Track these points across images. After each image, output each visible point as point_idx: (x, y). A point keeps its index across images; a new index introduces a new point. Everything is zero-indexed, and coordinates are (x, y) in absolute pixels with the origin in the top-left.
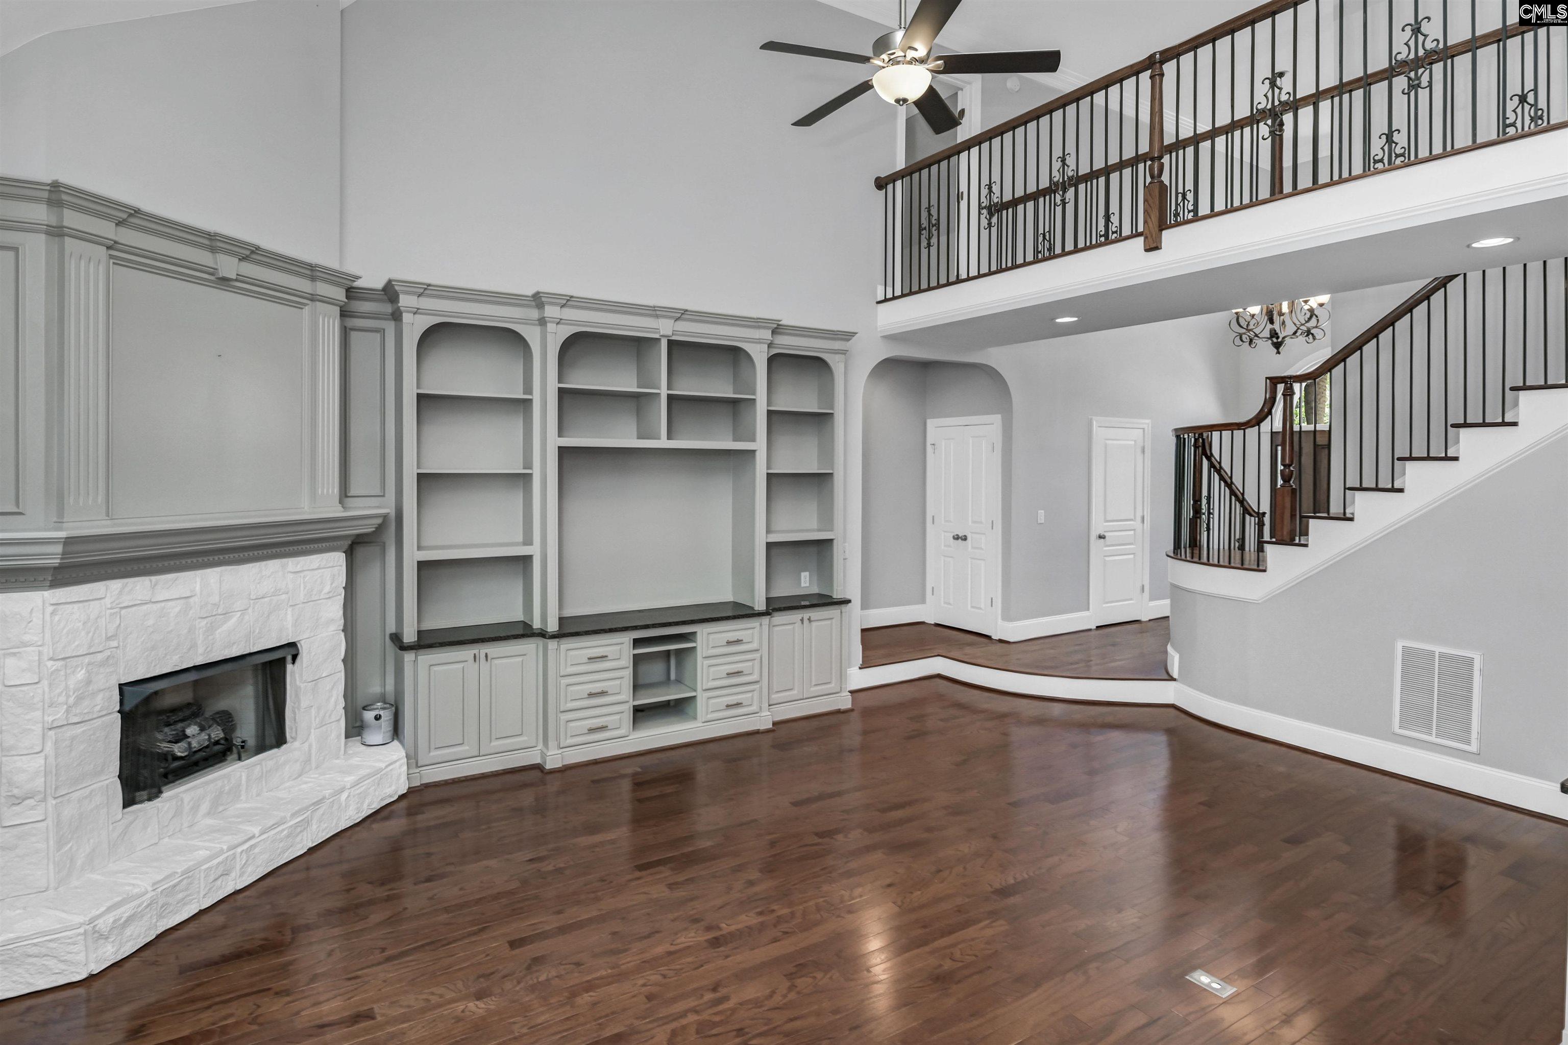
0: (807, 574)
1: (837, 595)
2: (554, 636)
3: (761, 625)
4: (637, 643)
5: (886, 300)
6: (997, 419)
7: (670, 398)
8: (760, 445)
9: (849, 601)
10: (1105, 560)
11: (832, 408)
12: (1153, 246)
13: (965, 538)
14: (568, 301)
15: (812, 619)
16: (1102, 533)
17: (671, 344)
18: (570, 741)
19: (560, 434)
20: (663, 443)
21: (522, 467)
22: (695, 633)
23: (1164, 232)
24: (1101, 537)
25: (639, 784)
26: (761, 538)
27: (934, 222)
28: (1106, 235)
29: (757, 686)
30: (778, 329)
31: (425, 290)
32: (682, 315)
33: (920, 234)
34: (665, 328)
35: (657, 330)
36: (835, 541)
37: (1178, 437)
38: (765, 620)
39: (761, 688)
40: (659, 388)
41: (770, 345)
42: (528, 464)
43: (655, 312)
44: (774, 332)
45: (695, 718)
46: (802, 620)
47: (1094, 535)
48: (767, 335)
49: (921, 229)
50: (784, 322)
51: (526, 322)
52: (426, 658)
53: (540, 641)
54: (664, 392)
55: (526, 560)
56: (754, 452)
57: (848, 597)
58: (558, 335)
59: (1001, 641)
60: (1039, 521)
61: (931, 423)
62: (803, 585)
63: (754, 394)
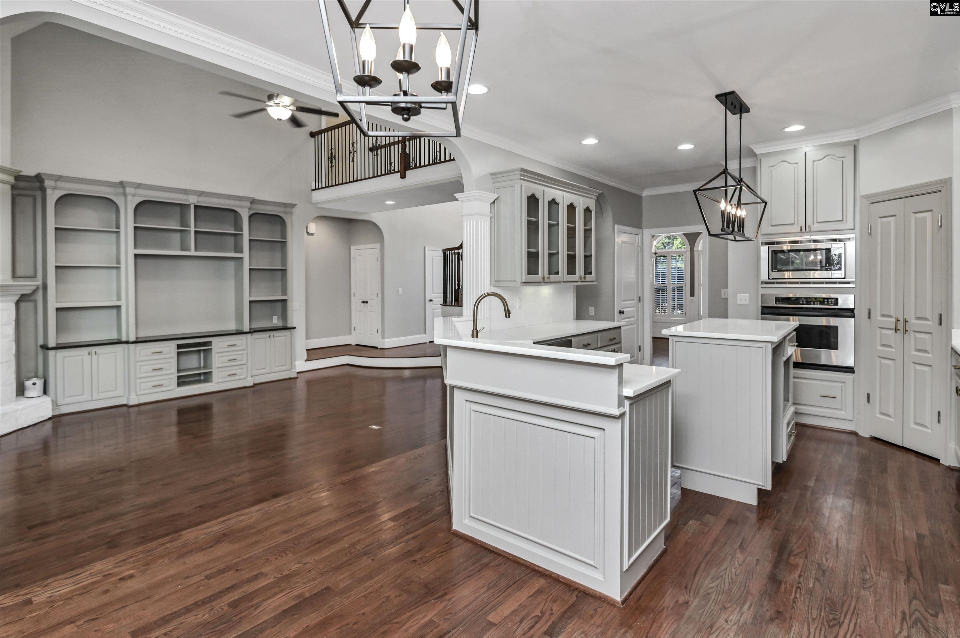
0: (276, 317)
1: (289, 325)
2: (133, 342)
3: (247, 338)
4: (179, 347)
5: (316, 189)
6: (378, 246)
7: (196, 232)
8: (246, 255)
9: (295, 328)
10: (433, 312)
11: (286, 239)
12: (403, 176)
13: (367, 302)
14: (139, 186)
15: (275, 336)
16: (432, 299)
17: (196, 207)
18: (142, 392)
19: (136, 247)
20: (193, 253)
21: (115, 263)
22: (211, 342)
23: (407, 172)
24: (431, 301)
25: (181, 412)
26: (247, 299)
27: (355, 150)
28: (390, 171)
29: (245, 366)
30: (253, 201)
31: (59, 178)
32: (202, 194)
33: (350, 155)
34: (193, 200)
35: (188, 200)
36: (288, 301)
37: (444, 253)
38: (249, 336)
39: (247, 367)
40: (190, 227)
41: (250, 209)
42: (118, 262)
43: (185, 192)
44: (251, 203)
45: (211, 382)
46: (270, 336)
47: (428, 299)
48: (248, 204)
49: (350, 153)
50: (256, 198)
51: (117, 194)
52: (61, 354)
53: (126, 346)
54: (193, 229)
55: (118, 307)
56: (242, 258)
57: (294, 326)
58: (133, 202)
59: (381, 349)
60: (399, 293)
61: (353, 248)
62: (274, 322)
63: (242, 231)
